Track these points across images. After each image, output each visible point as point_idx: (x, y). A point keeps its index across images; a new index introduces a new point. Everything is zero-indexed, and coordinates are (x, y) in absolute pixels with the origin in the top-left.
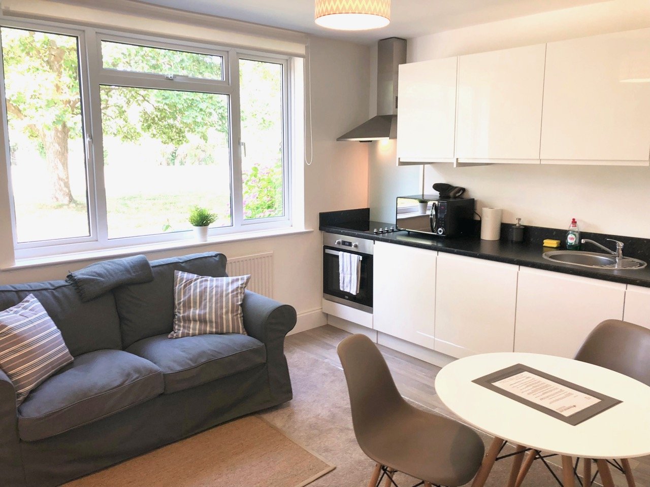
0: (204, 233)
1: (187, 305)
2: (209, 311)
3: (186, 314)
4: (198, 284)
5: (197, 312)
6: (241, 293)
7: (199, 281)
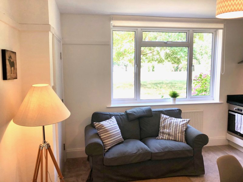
0: (174, 101)
1: (164, 127)
2: (172, 131)
3: (163, 131)
4: (169, 120)
5: (167, 131)
6: (185, 126)
7: (169, 119)
